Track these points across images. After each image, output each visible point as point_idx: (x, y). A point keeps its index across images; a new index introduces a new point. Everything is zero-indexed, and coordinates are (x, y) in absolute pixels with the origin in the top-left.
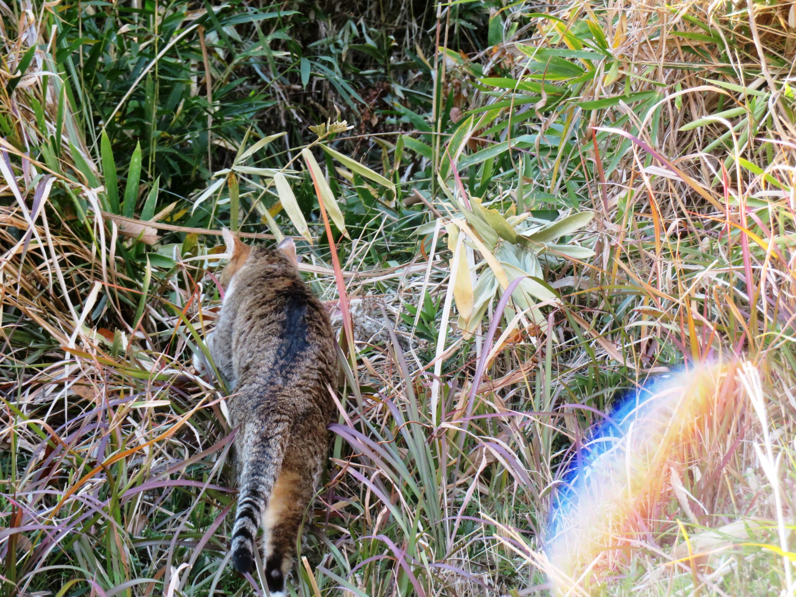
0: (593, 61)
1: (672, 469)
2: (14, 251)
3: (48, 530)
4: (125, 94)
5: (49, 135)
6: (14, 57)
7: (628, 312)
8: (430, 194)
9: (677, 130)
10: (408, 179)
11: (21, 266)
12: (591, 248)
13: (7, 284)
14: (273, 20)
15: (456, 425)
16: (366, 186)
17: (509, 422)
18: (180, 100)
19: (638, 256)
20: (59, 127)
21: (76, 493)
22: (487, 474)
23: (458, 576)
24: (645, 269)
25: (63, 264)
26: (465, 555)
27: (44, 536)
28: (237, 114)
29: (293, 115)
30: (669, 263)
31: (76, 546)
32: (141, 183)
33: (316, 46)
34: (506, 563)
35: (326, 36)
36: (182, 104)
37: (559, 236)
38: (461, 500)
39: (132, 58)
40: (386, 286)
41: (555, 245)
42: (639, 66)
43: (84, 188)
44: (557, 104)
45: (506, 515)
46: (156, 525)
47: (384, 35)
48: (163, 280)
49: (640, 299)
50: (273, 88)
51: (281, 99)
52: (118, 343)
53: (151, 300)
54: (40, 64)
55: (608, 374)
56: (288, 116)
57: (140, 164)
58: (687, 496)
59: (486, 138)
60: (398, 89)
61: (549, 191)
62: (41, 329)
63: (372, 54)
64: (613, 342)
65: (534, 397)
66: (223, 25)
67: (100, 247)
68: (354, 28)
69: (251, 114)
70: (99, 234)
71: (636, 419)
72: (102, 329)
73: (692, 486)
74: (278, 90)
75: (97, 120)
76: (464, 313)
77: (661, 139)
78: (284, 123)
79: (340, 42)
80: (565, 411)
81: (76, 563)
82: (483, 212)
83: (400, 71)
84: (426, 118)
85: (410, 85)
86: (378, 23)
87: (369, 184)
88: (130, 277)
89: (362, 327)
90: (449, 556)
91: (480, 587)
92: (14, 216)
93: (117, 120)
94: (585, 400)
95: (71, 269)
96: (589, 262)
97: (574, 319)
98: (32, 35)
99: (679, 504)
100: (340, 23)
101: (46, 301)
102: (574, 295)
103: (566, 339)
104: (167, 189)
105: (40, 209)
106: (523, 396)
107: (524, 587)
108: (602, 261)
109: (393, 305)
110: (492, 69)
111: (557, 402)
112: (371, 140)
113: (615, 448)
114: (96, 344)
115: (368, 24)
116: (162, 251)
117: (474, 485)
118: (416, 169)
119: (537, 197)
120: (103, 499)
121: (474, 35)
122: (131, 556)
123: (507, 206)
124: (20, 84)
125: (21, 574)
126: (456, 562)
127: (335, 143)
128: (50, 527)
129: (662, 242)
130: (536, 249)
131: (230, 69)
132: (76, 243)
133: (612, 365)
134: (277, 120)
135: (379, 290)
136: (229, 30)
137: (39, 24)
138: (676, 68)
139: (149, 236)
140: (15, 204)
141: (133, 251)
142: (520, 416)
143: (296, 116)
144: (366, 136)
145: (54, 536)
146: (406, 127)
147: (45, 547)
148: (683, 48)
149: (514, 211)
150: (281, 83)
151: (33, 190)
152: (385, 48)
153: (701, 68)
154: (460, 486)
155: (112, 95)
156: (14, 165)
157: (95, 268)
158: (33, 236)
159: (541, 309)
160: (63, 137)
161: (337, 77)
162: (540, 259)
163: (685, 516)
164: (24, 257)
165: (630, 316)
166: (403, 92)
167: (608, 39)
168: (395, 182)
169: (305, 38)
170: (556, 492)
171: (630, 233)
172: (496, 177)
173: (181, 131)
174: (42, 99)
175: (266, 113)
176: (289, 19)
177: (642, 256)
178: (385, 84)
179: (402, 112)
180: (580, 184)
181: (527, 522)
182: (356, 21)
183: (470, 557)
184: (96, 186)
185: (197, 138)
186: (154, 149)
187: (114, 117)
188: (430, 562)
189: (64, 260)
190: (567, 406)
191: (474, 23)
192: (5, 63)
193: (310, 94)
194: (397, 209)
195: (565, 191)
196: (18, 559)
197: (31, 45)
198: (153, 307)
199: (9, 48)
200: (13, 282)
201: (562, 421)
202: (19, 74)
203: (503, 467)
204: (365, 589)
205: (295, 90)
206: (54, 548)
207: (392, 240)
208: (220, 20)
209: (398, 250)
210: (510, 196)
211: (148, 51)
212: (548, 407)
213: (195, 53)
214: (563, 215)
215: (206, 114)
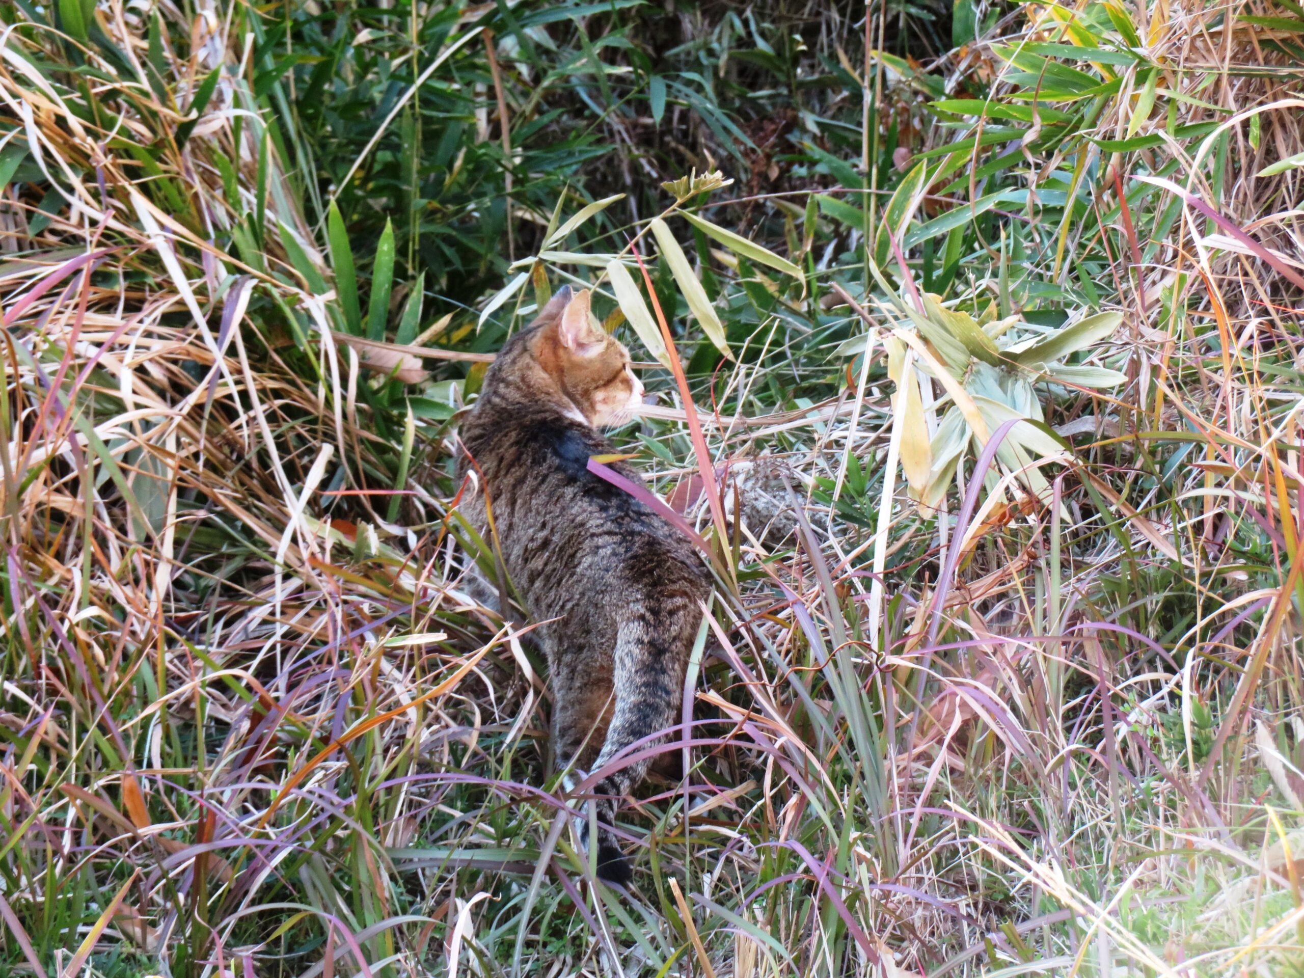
0: (1117, 68)
1: (1258, 722)
2: (192, 400)
3: (257, 846)
4: (367, 142)
5: (246, 211)
6: (186, 86)
7: (1183, 472)
8: (861, 289)
9: (1255, 175)
10: (829, 265)
11: (205, 424)
12: (1119, 370)
13: (183, 453)
14: (606, 15)
15: (910, 660)
16: (759, 278)
17: (995, 653)
18: (458, 149)
19: (1197, 381)
20: (260, 197)
21: (301, 786)
22: (961, 741)
23: (918, 903)
24: (1207, 402)
25: (272, 418)
26: (928, 869)
27: (251, 857)
28: (550, 168)
29: (642, 167)
30: (1247, 392)
31: (304, 873)
32: (395, 284)
33: (677, 55)
34: (995, 881)
35: (693, 38)
36: (461, 155)
37: (1067, 351)
38: (920, 780)
39: (380, 82)
40: (793, 440)
41: (1062, 367)
42: (1190, 75)
43: (303, 295)
44: (1061, 140)
45: (993, 803)
46: (432, 833)
47: (786, 32)
48: (434, 440)
49: (1201, 449)
50: (608, 124)
51: (623, 141)
52: (363, 543)
53: (416, 471)
54: (229, 97)
55: (1152, 571)
56: (635, 168)
57: (393, 254)
58: (1285, 766)
59: (952, 195)
60: (810, 121)
61: (1051, 279)
62: (239, 524)
63: (766, 65)
64: (1159, 520)
65: (1033, 613)
66: (523, 26)
67: (330, 389)
68: (738, 23)
69: (574, 167)
70: (328, 368)
71: (1198, 644)
72: (339, 521)
73: (1292, 748)
74: (618, 126)
75: (324, 185)
76: (918, 479)
77: (1228, 192)
78: (628, 180)
79: (715, 46)
80: (1085, 633)
81: (304, 899)
82: (944, 317)
83: (814, 91)
84: (855, 166)
85: (830, 113)
86: (776, 14)
87: (764, 273)
88: (382, 436)
89: (754, 508)
90: (904, 872)
91: (954, 920)
92: (191, 343)
93: (357, 183)
94: (1116, 615)
95: (285, 427)
96: (1118, 393)
97: (1093, 486)
98: (216, 51)
99: (1271, 779)
100: (715, 15)
101: (246, 479)
102: (1096, 445)
103: (1084, 518)
104: (441, 292)
105: (234, 332)
106: (1017, 610)
107: (1026, 918)
108: (1138, 392)
109: (804, 470)
110: (959, 84)
111: (1071, 619)
112: (769, 203)
113: (1165, 691)
114: (328, 546)
115: (760, 15)
116: (433, 392)
117: (942, 756)
118: (842, 247)
119: (1032, 289)
120: (345, 795)
121: (931, 29)
122: (391, 885)
123: (983, 305)
124: (197, 131)
125: (216, 919)
126: (913, 881)
127: (713, 210)
128: (262, 842)
129: (1231, 355)
130: (1030, 373)
131: (536, 96)
132: (292, 383)
133: (1159, 558)
134: (618, 176)
135: (782, 445)
136: (536, 33)
137: (226, 32)
138: (1250, 77)
139: (409, 370)
140: (191, 324)
141: (384, 394)
142: (1012, 645)
143: (647, 168)
144: (761, 197)
145: (267, 857)
146: (825, 181)
147: (255, 872)
148: (1262, 42)
149: (995, 314)
150: (623, 116)
151: (221, 302)
152: (787, 54)
153: (1292, 76)
154: (918, 758)
155: (348, 144)
156: (189, 261)
157: (325, 423)
158: (222, 376)
159: (1042, 469)
160: (268, 213)
161: (709, 106)
162: (1038, 390)
163: (1281, 798)
164: (208, 409)
165: (1186, 477)
166: (819, 124)
167: (1141, 33)
168: (807, 270)
169: (659, 42)
170: (1072, 764)
171: (1181, 344)
172: (969, 258)
173: (461, 199)
174: (233, 153)
175: (599, 164)
176: (633, 12)
177: (1204, 380)
178: (790, 113)
179: (817, 157)
180: (1103, 267)
181: (1026, 815)
182: (740, 13)
183: (937, 872)
184: (322, 291)
185: (488, 209)
186: (417, 228)
187: (353, 179)
188: (872, 882)
189: (274, 412)
190: (1088, 626)
191: (929, 9)
192: (172, 97)
193: (670, 132)
194: (811, 315)
195: (1077, 278)
196: (211, 895)
197: (213, 67)
198: (419, 483)
199: (180, 72)
200: (193, 449)
201: (1080, 649)
202: (194, 114)
203: (986, 727)
204: (769, 928)
205: (645, 127)
206: (270, 876)
207: (804, 365)
208: (518, 19)
209: (814, 381)
210: (988, 288)
211: (404, 72)
212: (1056, 628)
213: (480, 72)
214: (1075, 317)
215: (500, 169)
